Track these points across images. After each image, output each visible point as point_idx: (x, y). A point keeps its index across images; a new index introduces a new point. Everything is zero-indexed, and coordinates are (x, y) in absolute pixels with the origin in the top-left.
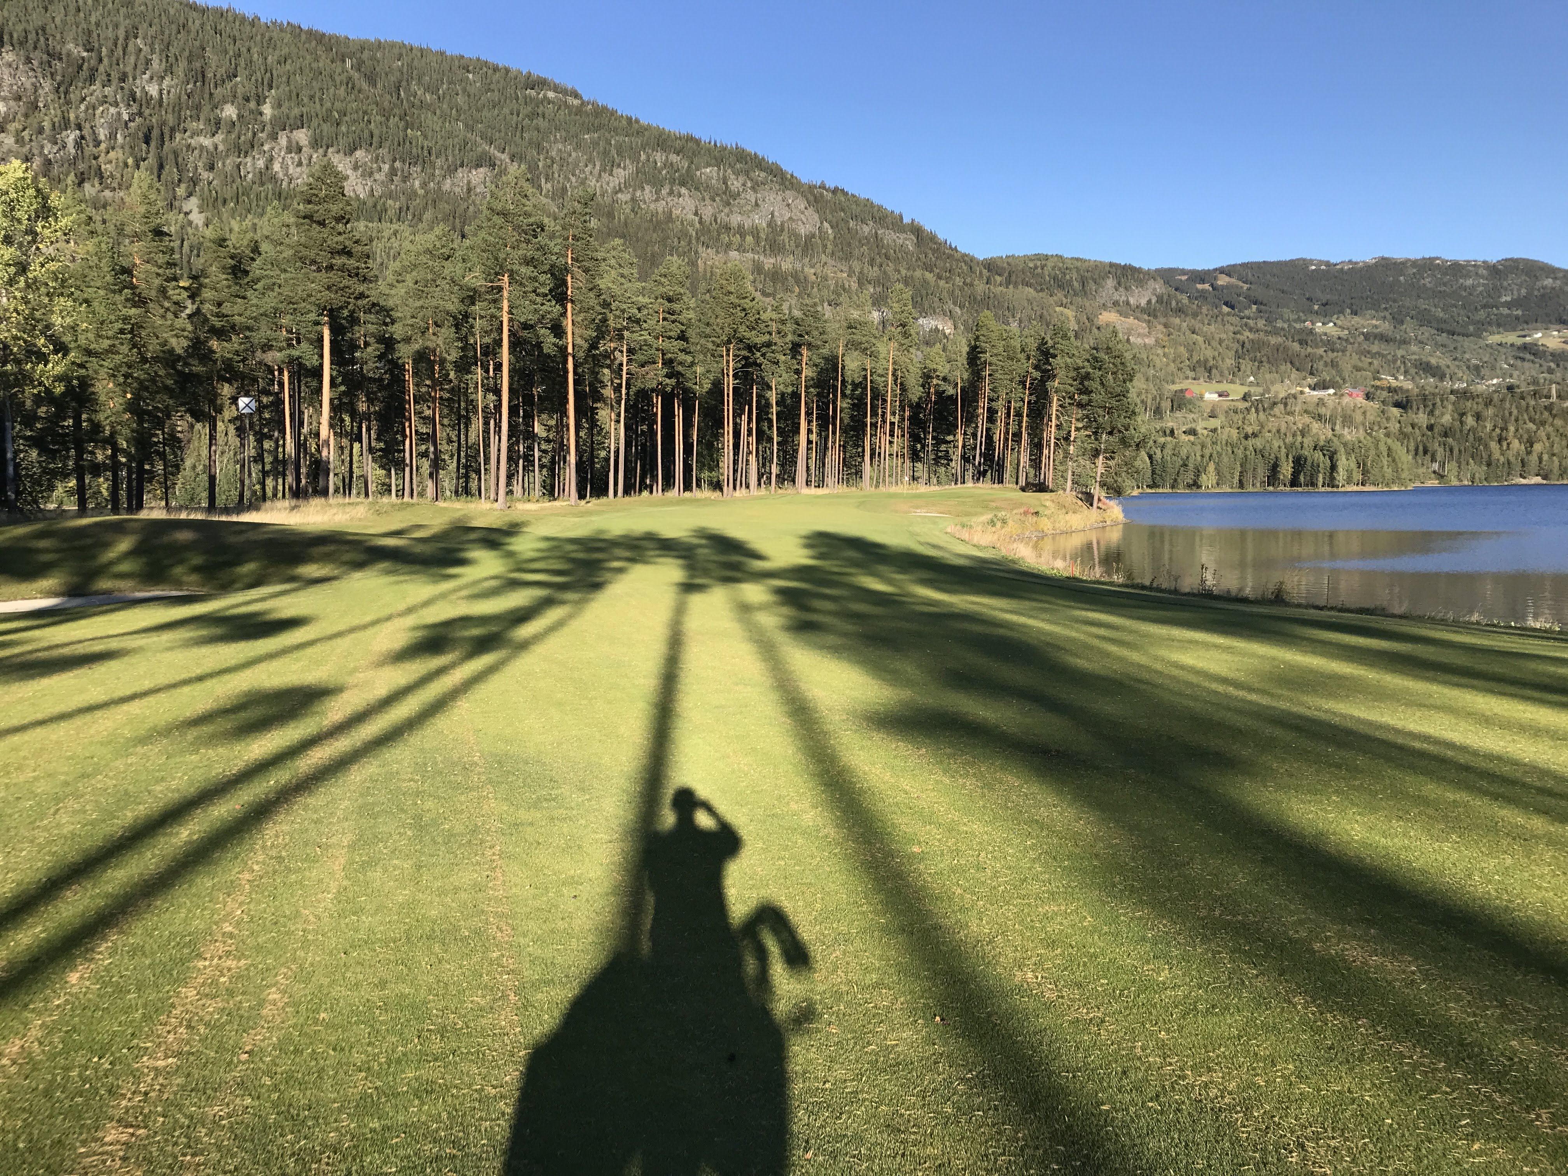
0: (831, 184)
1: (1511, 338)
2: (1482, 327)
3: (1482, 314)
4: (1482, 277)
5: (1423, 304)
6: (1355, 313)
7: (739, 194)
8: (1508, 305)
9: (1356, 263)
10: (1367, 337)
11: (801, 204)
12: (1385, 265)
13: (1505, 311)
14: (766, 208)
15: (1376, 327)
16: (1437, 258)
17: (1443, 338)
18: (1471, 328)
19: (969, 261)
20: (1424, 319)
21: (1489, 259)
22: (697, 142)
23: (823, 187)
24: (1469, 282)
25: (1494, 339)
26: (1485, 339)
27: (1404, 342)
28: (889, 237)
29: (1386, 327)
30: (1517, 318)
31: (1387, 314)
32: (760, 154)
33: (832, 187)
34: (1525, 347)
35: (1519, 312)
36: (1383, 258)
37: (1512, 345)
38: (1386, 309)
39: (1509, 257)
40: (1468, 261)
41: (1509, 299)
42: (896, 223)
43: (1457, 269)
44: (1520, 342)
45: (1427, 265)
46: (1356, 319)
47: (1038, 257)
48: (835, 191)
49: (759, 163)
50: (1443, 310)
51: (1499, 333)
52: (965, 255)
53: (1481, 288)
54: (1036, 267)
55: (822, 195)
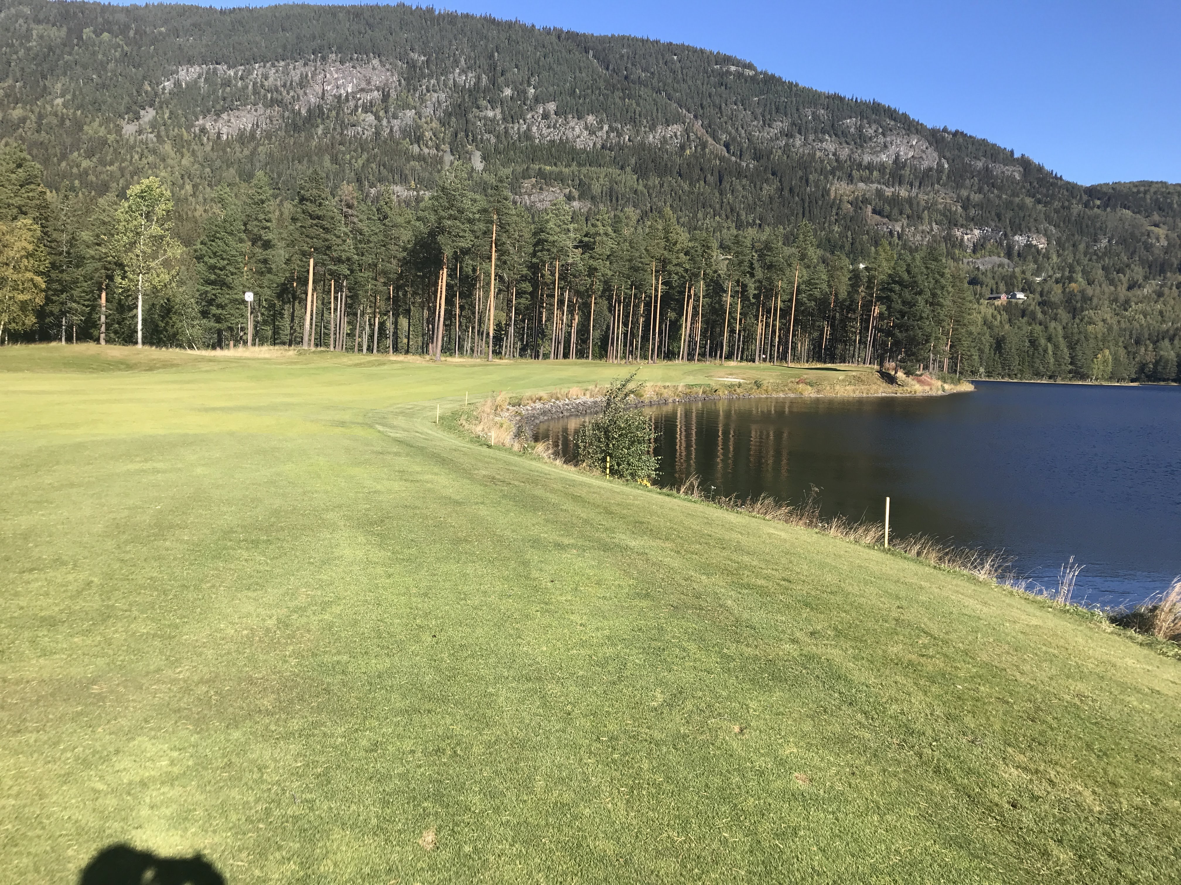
0: (952, 128)
7: (870, 139)
11: (924, 145)
14: (893, 149)
19: (1072, 189)
22: (841, 99)
23: (945, 130)
28: (998, 169)
32: (893, 107)
33: (954, 130)
42: (1008, 157)
47: (1143, 183)
48: (956, 134)
49: (891, 114)
52: (1068, 183)
54: (1138, 192)
55: (943, 138)
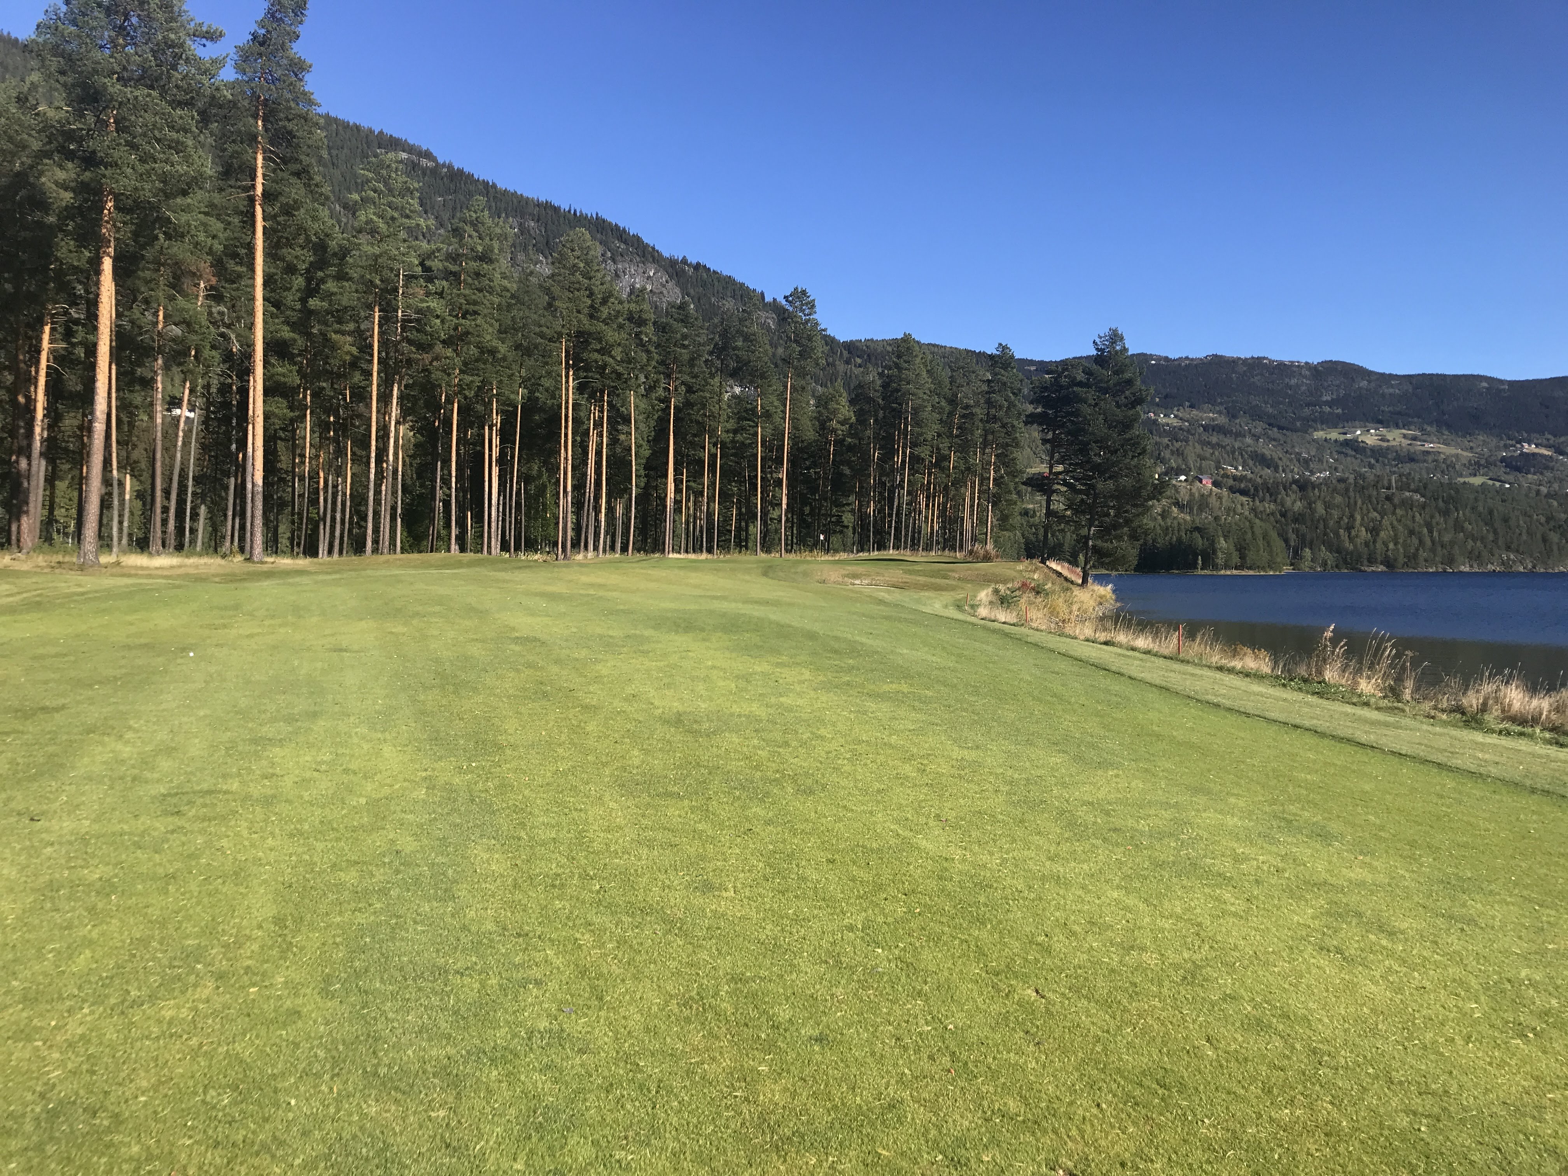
1: (1334, 435)
2: (1310, 423)
3: (1307, 411)
4: (1305, 377)
5: (1255, 401)
6: (1192, 406)
8: (1330, 404)
9: (1192, 359)
10: (1205, 428)
11: (663, 277)
12: (1217, 361)
13: (1327, 409)
14: (626, 279)
15: (1213, 419)
16: (1264, 358)
17: (1274, 432)
18: (1298, 424)
20: (1256, 414)
21: (1310, 361)
22: (556, 209)
23: (684, 261)
24: (1293, 382)
25: (1319, 435)
26: (1311, 434)
27: (1239, 435)
29: (1222, 420)
30: (1338, 415)
31: (1222, 408)
32: (621, 225)
33: (694, 262)
34: (1347, 443)
35: (1340, 411)
36: (1216, 356)
37: (1336, 441)
38: (1221, 403)
39: (1328, 359)
40: (1292, 362)
41: (1329, 398)
42: (759, 301)
43: (1283, 369)
44: (1342, 438)
45: (1256, 364)
46: (1195, 412)
49: (621, 234)
50: (1272, 406)
51: (1323, 430)
52: (831, 337)
53: (1304, 388)
55: (683, 271)
